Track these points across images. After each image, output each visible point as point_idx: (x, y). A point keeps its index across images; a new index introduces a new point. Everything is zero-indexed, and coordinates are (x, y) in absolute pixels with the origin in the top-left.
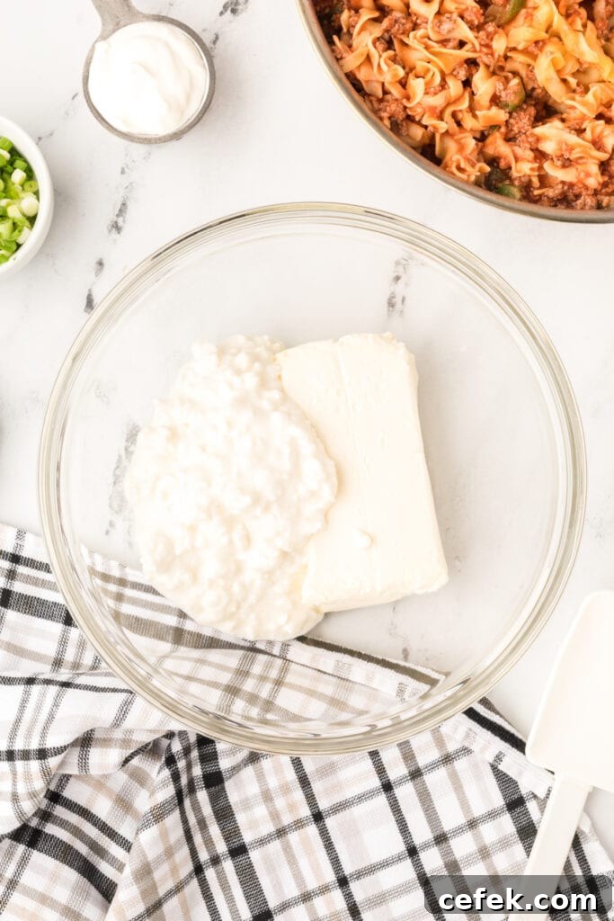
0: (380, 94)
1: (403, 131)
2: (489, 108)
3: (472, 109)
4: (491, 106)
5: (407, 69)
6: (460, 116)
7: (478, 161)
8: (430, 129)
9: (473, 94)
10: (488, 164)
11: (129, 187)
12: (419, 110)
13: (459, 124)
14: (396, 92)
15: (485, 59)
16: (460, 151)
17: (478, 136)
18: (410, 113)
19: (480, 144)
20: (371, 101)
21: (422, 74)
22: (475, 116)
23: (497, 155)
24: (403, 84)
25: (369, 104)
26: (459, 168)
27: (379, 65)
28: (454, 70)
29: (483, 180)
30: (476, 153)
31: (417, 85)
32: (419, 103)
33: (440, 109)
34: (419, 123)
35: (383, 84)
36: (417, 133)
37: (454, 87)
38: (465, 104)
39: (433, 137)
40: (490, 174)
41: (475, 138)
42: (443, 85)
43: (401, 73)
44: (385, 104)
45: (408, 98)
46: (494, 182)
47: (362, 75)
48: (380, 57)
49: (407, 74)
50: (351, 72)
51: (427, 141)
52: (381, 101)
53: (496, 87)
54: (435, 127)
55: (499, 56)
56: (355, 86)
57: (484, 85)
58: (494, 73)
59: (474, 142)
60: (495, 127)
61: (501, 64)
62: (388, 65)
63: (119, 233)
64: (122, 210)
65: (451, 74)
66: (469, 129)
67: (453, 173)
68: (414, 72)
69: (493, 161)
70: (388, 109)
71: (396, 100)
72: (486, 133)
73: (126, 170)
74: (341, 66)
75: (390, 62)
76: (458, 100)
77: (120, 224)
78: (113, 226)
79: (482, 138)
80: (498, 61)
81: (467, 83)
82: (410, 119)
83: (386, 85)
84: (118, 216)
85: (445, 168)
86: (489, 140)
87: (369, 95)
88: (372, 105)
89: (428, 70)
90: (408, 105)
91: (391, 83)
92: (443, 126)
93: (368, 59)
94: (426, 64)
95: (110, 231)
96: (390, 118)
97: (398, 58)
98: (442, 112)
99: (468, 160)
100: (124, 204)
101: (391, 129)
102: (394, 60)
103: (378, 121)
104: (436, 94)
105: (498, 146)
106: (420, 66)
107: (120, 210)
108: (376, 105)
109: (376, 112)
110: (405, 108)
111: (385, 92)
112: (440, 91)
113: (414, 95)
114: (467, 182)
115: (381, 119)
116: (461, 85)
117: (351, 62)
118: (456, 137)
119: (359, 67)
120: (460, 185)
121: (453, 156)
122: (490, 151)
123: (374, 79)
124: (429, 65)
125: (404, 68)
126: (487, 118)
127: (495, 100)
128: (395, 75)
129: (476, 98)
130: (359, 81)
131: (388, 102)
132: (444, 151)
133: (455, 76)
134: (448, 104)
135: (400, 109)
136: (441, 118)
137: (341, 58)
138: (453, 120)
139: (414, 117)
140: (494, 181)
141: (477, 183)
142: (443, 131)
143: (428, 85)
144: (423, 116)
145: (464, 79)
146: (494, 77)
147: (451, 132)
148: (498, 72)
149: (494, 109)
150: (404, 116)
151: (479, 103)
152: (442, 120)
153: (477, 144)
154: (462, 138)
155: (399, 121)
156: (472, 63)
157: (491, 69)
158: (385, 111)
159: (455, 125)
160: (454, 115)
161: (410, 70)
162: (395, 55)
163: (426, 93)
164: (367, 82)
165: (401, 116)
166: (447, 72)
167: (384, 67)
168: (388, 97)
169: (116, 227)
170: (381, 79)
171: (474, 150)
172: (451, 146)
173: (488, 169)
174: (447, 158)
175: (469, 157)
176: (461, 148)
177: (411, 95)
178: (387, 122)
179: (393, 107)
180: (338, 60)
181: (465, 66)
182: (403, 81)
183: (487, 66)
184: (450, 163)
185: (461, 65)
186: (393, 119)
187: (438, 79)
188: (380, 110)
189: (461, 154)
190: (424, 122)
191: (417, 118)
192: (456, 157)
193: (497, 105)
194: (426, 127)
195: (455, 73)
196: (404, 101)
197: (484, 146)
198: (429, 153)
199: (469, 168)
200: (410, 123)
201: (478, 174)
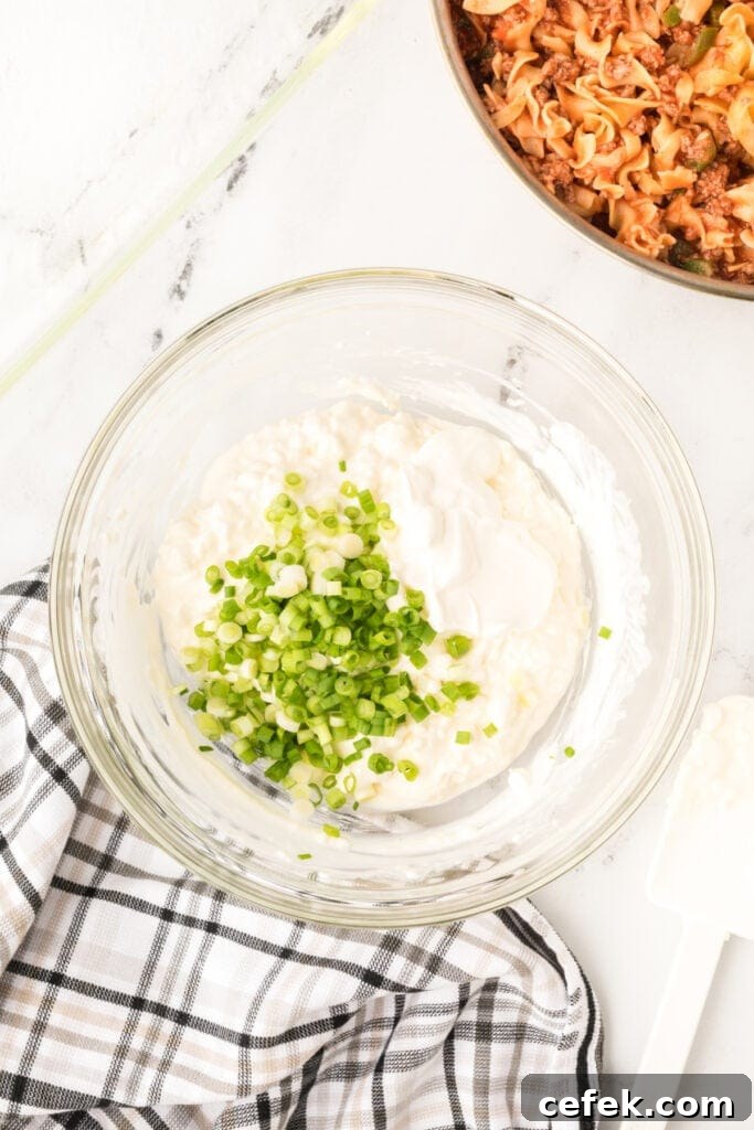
0: (541, 153)
1: (571, 197)
2: (674, 168)
3: (652, 170)
4: (675, 166)
5: (574, 123)
6: (637, 178)
7: (661, 231)
8: (604, 194)
9: (652, 151)
10: (674, 235)
11: (196, 244)
12: (589, 172)
13: (636, 187)
14: (561, 150)
15: (668, 109)
16: (639, 220)
17: (659, 201)
18: (577, 176)
19: (663, 211)
20: (530, 162)
21: (592, 129)
22: (656, 178)
23: (682, 224)
24: (569, 140)
25: (527, 164)
26: (640, 241)
27: (540, 117)
28: (629, 123)
29: (666, 254)
30: (658, 221)
31: (587, 143)
32: (589, 164)
33: (614, 170)
34: (589, 188)
35: (545, 142)
36: (587, 199)
37: (631, 143)
38: (644, 164)
39: (605, 204)
40: (675, 246)
41: (656, 204)
42: (618, 141)
43: (568, 127)
44: (548, 165)
45: (575, 158)
46: (679, 257)
47: (519, 131)
48: (543, 109)
49: (574, 129)
50: (506, 127)
51: (599, 209)
52: (542, 161)
53: (681, 143)
54: (609, 193)
55: (684, 105)
56: (511, 143)
57: (666, 141)
58: (677, 126)
59: (655, 208)
60: (680, 191)
61: (686, 114)
62: (551, 118)
63: (182, 298)
64: (187, 272)
65: (627, 127)
66: (648, 193)
67: (631, 247)
68: (581, 126)
69: (679, 232)
70: (552, 171)
71: (561, 160)
72: (669, 198)
73: (193, 224)
74: (495, 121)
75: (554, 114)
76: (636, 158)
77: (183, 288)
78: (175, 291)
79: (664, 203)
80: (683, 111)
81: (646, 138)
82: (577, 182)
83: (549, 142)
84: (181, 278)
85: (623, 240)
86: (673, 206)
87: (528, 155)
88: (532, 166)
89: (599, 123)
90: (576, 167)
91: (553, 140)
92: (619, 191)
93: (527, 111)
94: (597, 116)
95: (171, 297)
96: (554, 182)
97: (562, 109)
98: (617, 174)
99: (648, 230)
100: (189, 265)
101: (556, 195)
102: (558, 111)
103: (540, 185)
104: (609, 152)
105: (683, 213)
106: (590, 118)
107: (184, 272)
108: (536, 166)
109: (538, 174)
110: (572, 170)
111: (548, 151)
112: (614, 149)
113: (583, 152)
114: (649, 257)
115: (544, 183)
116: (638, 140)
117: (507, 115)
118: (633, 204)
119: (516, 122)
120: (641, 260)
121: (631, 227)
122: (674, 219)
123: (534, 135)
124: (601, 118)
125: (570, 120)
126: (670, 179)
127: (680, 158)
128: (559, 130)
129: (657, 156)
130: (515, 137)
131: (551, 162)
132: (619, 220)
133: (631, 130)
134: (624, 164)
135: (566, 171)
136: (615, 181)
137: (495, 111)
138: (629, 183)
139: (582, 180)
140: (681, 255)
141: (660, 258)
142: (619, 196)
143: (599, 141)
144: (593, 179)
145: (642, 133)
146: (679, 131)
147: (627, 197)
148: (682, 124)
149: (680, 170)
150: (571, 179)
151: (660, 162)
152: (617, 183)
153: (658, 212)
154: (639, 205)
155: (565, 186)
156: (651, 114)
157: (675, 120)
158: (548, 173)
159: (632, 189)
160: (630, 176)
161: (577, 123)
162: (559, 106)
163: (598, 151)
164: (525, 139)
165: (567, 179)
166: (622, 125)
167: (547, 120)
168: (551, 156)
169: (179, 292)
170: (543, 135)
171: (655, 219)
172: (628, 214)
173: (673, 241)
174: (624, 229)
175: (651, 227)
176: (640, 217)
177: (579, 154)
178: (551, 187)
179: (558, 169)
180: (490, 113)
181: (643, 117)
182: (569, 137)
183: (670, 117)
184: (627, 235)
185: (638, 118)
186: (558, 183)
187: (611, 134)
188: (541, 172)
189: (641, 224)
190: (596, 186)
191: (587, 182)
192: (635, 228)
193: (682, 164)
194: (598, 192)
195: (631, 126)
196: (571, 162)
197: (666, 214)
198: (601, 222)
199: (651, 241)
200: (578, 187)
201: (662, 247)
